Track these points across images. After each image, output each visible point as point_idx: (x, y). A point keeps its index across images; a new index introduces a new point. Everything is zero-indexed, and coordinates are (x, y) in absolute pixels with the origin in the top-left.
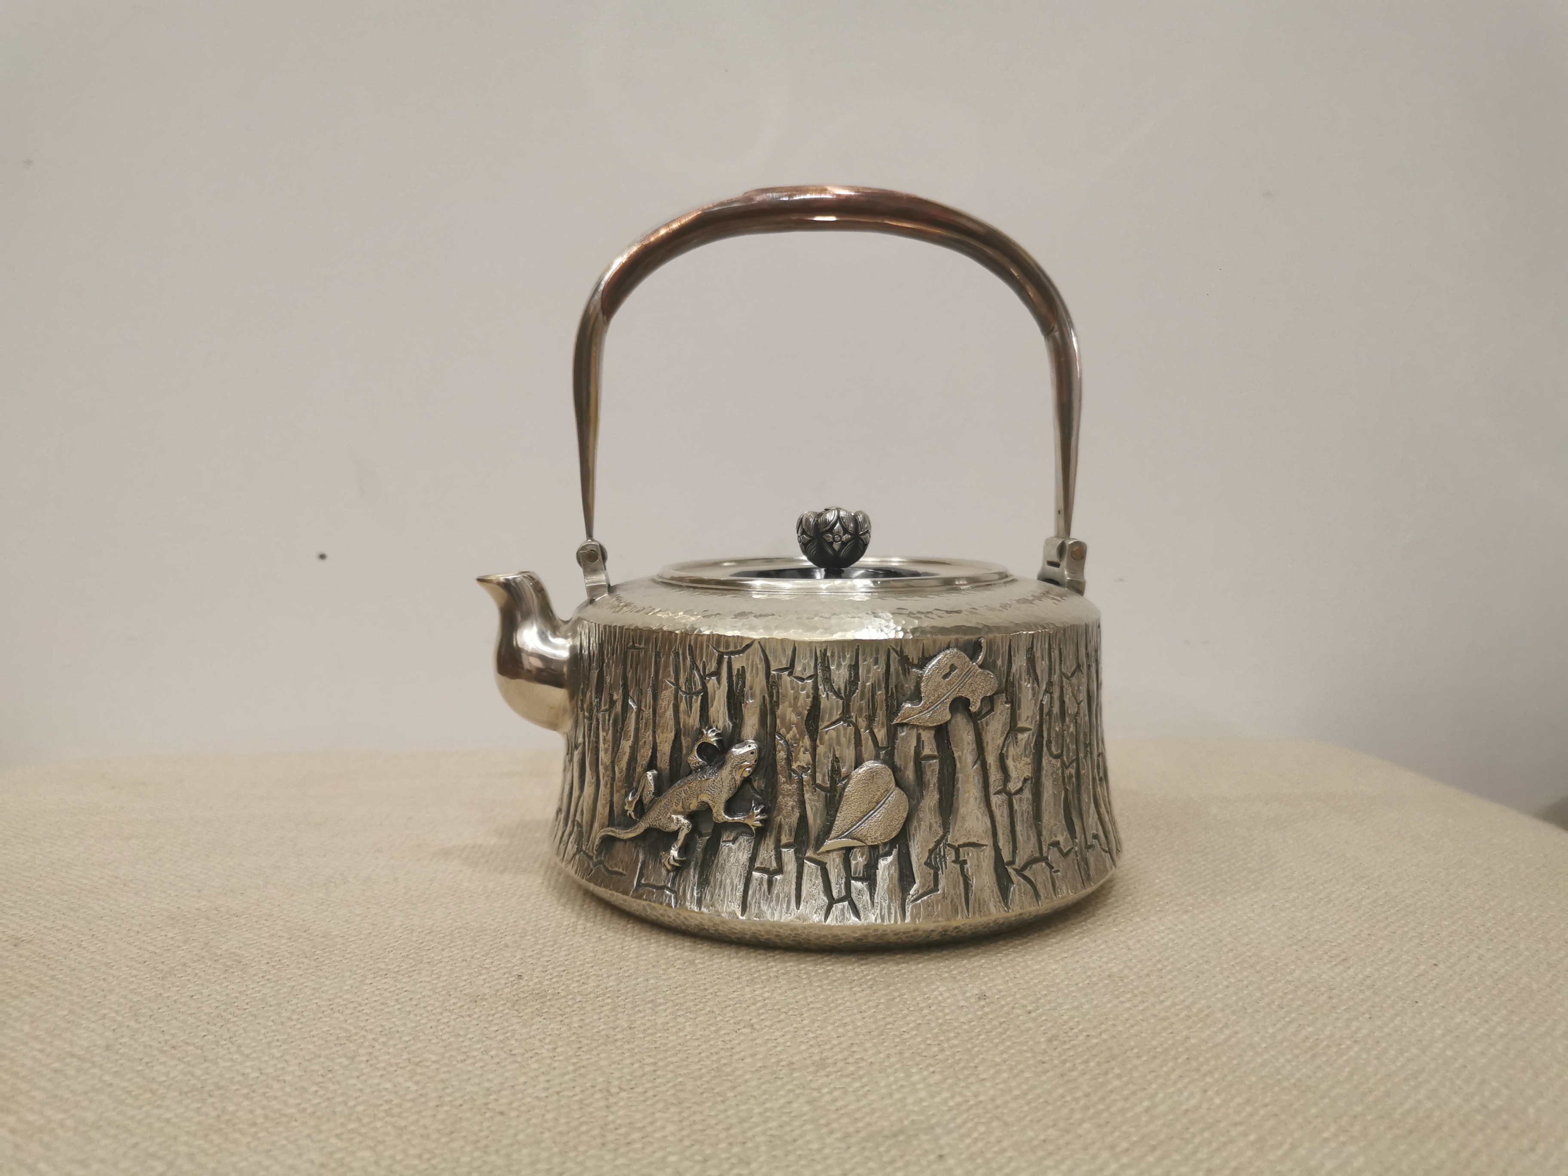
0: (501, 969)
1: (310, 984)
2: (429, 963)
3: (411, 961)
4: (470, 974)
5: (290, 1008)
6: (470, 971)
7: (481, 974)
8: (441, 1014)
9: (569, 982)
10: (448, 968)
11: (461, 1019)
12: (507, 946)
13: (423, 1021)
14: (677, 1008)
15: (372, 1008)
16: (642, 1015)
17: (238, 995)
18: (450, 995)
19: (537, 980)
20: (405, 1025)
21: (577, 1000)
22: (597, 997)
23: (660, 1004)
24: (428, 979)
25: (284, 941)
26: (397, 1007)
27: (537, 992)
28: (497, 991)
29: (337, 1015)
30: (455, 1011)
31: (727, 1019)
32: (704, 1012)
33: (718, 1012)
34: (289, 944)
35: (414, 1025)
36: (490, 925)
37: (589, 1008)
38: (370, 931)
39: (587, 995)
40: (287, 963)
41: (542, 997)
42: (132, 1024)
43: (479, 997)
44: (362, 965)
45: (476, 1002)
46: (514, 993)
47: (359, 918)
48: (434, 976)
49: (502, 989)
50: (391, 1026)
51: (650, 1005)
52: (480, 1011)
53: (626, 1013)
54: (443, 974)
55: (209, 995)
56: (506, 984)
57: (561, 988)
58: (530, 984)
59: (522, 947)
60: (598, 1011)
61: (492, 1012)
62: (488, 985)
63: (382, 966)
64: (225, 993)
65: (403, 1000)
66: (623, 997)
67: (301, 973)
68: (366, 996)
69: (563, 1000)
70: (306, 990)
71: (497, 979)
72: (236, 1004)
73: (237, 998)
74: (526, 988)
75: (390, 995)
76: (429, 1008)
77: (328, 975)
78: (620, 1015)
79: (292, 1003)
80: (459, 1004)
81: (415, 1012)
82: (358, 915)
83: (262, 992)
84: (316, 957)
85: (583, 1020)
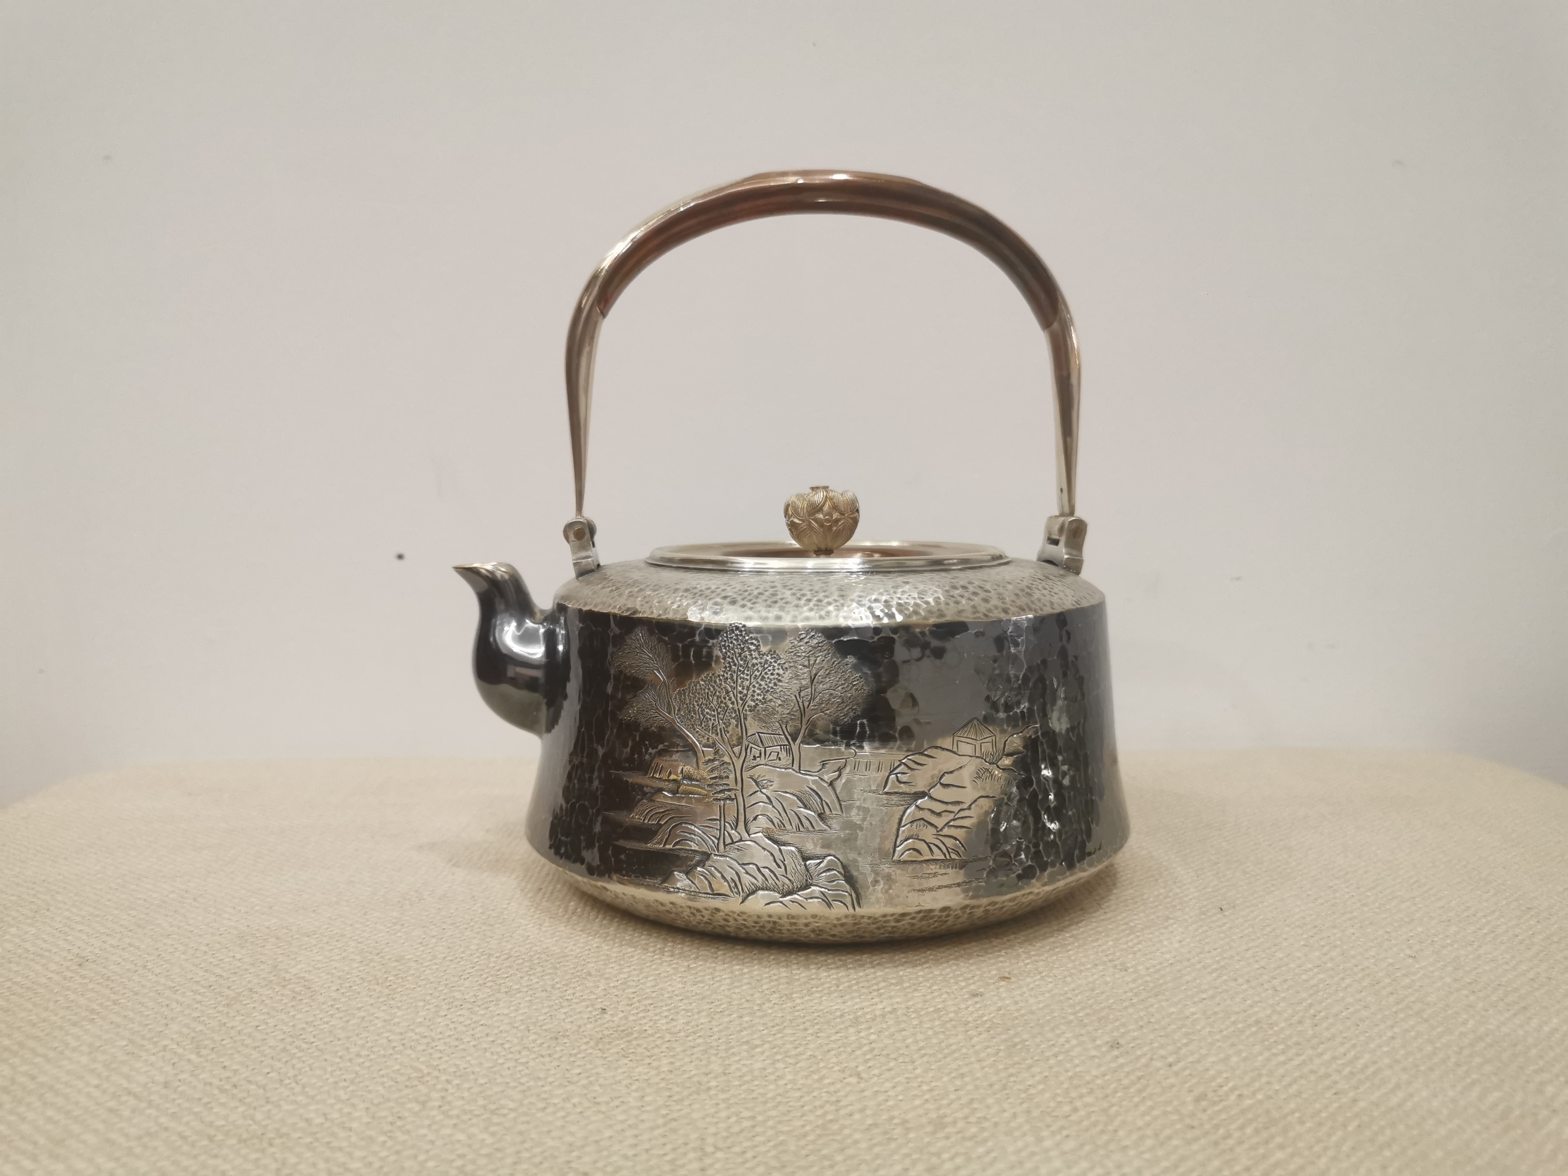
0: (584, 1000)
1: (381, 1014)
2: (506, 992)
3: (489, 990)
4: (550, 1007)
5: (360, 1042)
6: (551, 1003)
7: (562, 1007)
8: (520, 1052)
9: (657, 1018)
10: (527, 999)
11: (541, 1059)
12: (590, 974)
13: (501, 1061)
14: (775, 1050)
15: (445, 1043)
16: (737, 1058)
17: (304, 1026)
18: (529, 1031)
19: (621, 1015)
20: (481, 1064)
21: (667, 1039)
22: (688, 1037)
23: (757, 1046)
24: (506, 1011)
25: (355, 965)
26: (472, 1044)
27: (622, 1028)
28: (580, 1027)
29: (409, 1052)
30: (535, 1049)
31: (831, 1065)
32: (804, 1057)
33: (820, 1057)
34: (361, 969)
35: (491, 1065)
36: (572, 950)
37: (679, 1049)
38: (444, 955)
39: (676, 1033)
40: (358, 990)
41: (628, 1035)
42: (193, 1057)
43: (561, 1034)
44: (437, 994)
45: (557, 1039)
46: (597, 1029)
47: (434, 940)
48: (512, 1008)
49: (585, 1024)
50: (466, 1066)
51: (745, 1047)
52: (562, 1050)
53: (719, 1055)
54: (521, 1006)
55: (275, 1026)
56: (588, 1018)
57: (648, 1025)
58: (615, 1019)
59: (606, 976)
60: (688, 1053)
61: (574, 1052)
62: (569, 1020)
63: (457, 995)
64: (291, 1024)
65: (479, 1035)
66: (715, 1037)
67: (372, 1001)
68: (439, 1030)
69: (651, 1039)
70: (376, 1021)
71: (580, 1013)
72: (302, 1037)
73: (303, 1029)
74: (611, 1024)
75: (464, 1029)
76: (507, 1046)
77: (400, 1004)
78: (713, 1058)
79: (361, 1036)
80: (538, 1042)
81: (492, 1050)
82: (434, 937)
83: (331, 1023)
84: (388, 984)
85: (672, 1063)
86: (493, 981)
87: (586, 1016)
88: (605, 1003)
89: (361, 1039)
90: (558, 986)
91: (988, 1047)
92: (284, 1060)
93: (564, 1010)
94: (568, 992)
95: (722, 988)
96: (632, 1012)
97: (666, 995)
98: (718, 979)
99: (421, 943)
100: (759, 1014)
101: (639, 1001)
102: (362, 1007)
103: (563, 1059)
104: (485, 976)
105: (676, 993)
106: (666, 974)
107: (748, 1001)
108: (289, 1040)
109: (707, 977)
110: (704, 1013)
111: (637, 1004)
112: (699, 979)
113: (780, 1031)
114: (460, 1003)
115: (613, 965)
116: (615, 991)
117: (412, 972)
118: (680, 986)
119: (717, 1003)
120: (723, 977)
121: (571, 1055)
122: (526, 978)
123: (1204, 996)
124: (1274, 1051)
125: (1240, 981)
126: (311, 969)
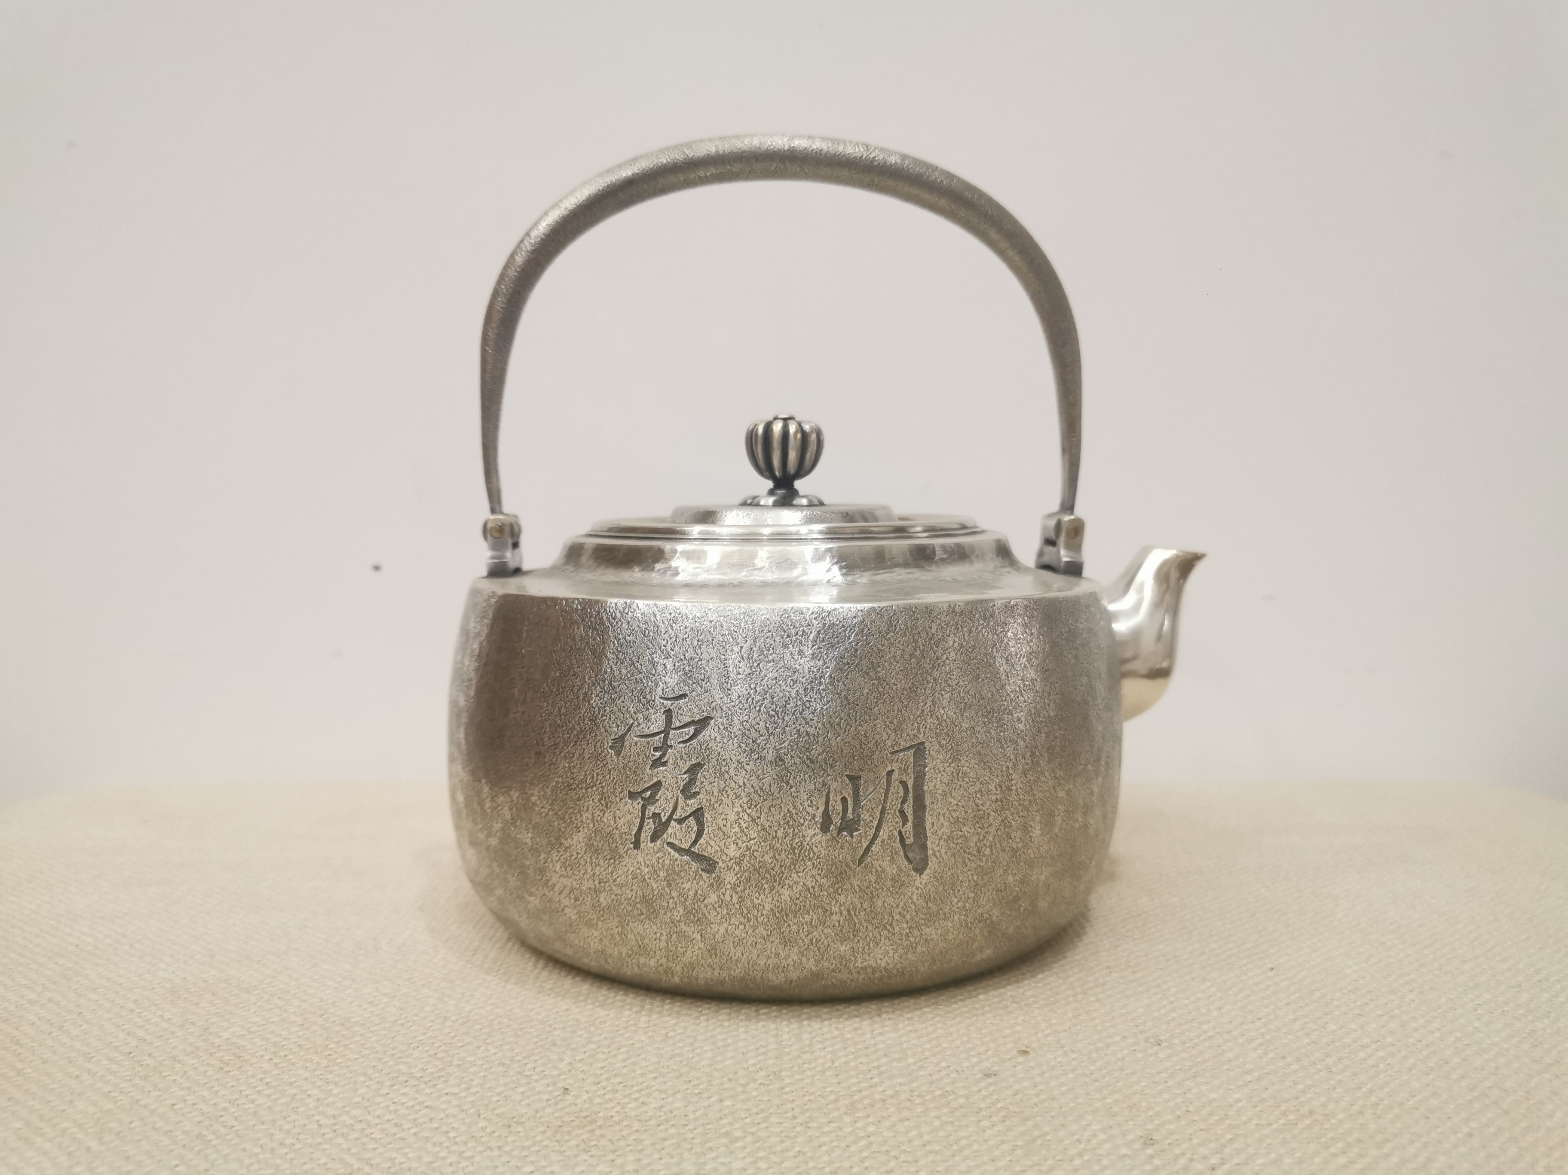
0: (545, 1077)
2: (460, 1066)
4: (506, 1085)
6: (507, 1080)
9: (626, 1100)
10: (482, 1074)
11: (489, 1152)
12: (554, 1044)
20: (420, 1158)
21: (635, 1129)
27: (585, 1114)
28: (537, 1111)
30: (484, 1140)
37: (648, 1142)
39: (646, 1121)
41: (591, 1122)
45: (509, 1126)
46: (557, 1115)
48: (463, 1086)
49: (543, 1108)
52: (514, 1141)
54: (474, 1083)
56: (548, 1100)
57: (615, 1110)
58: (578, 1101)
59: (573, 1046)
60: (658, 1147)
61: (528, 1143)
62: (526, 1102)
65: (421, 1120)
66: (691, 1127)
67: (307, 1075)
71: (539, 1093)
74: (573, 1108)
76: (452, 1135)
78: (686, 1155)
80: (488, 1130)
86: (446, 1051)
87: (545, 1097)
88: (568, 1081)
89: (289, 1122)
90: (519, 1058)
91: (1003, 1142)
92: (197, 1148)
93: (521, 1090)
94: (529, 1066)
95: (702, 1063)
96: (599, 1093)
97: (639, 1072)
98: (698, 1051)
99: (371, 1003)
100: (742, 1097)
101: (608, 1079)
102: (295, 1082)
103: (515, 1153)
104: (436, 1045)
105: (650, 1068)
106: (640, 1045)
107: (730, 1080)
108: (206, 1123)
109: (686, 1049)
110: (679, 1096)
111: (604, 1083)
112: (677, 1051)
113: (765, 1120)
114: (406, 1079)
115: (581, 1033)
116: (579, 1065)
117: (356, 1039)
118: (655, 1060)
119: (695, 1082)
120: (705, 1048)
121: (523, 1148)
122: (482, 1048)
123: (1249, 1078)
124: (1333, 1150)
125: (1289, 1059)
126: (244, 1032)
